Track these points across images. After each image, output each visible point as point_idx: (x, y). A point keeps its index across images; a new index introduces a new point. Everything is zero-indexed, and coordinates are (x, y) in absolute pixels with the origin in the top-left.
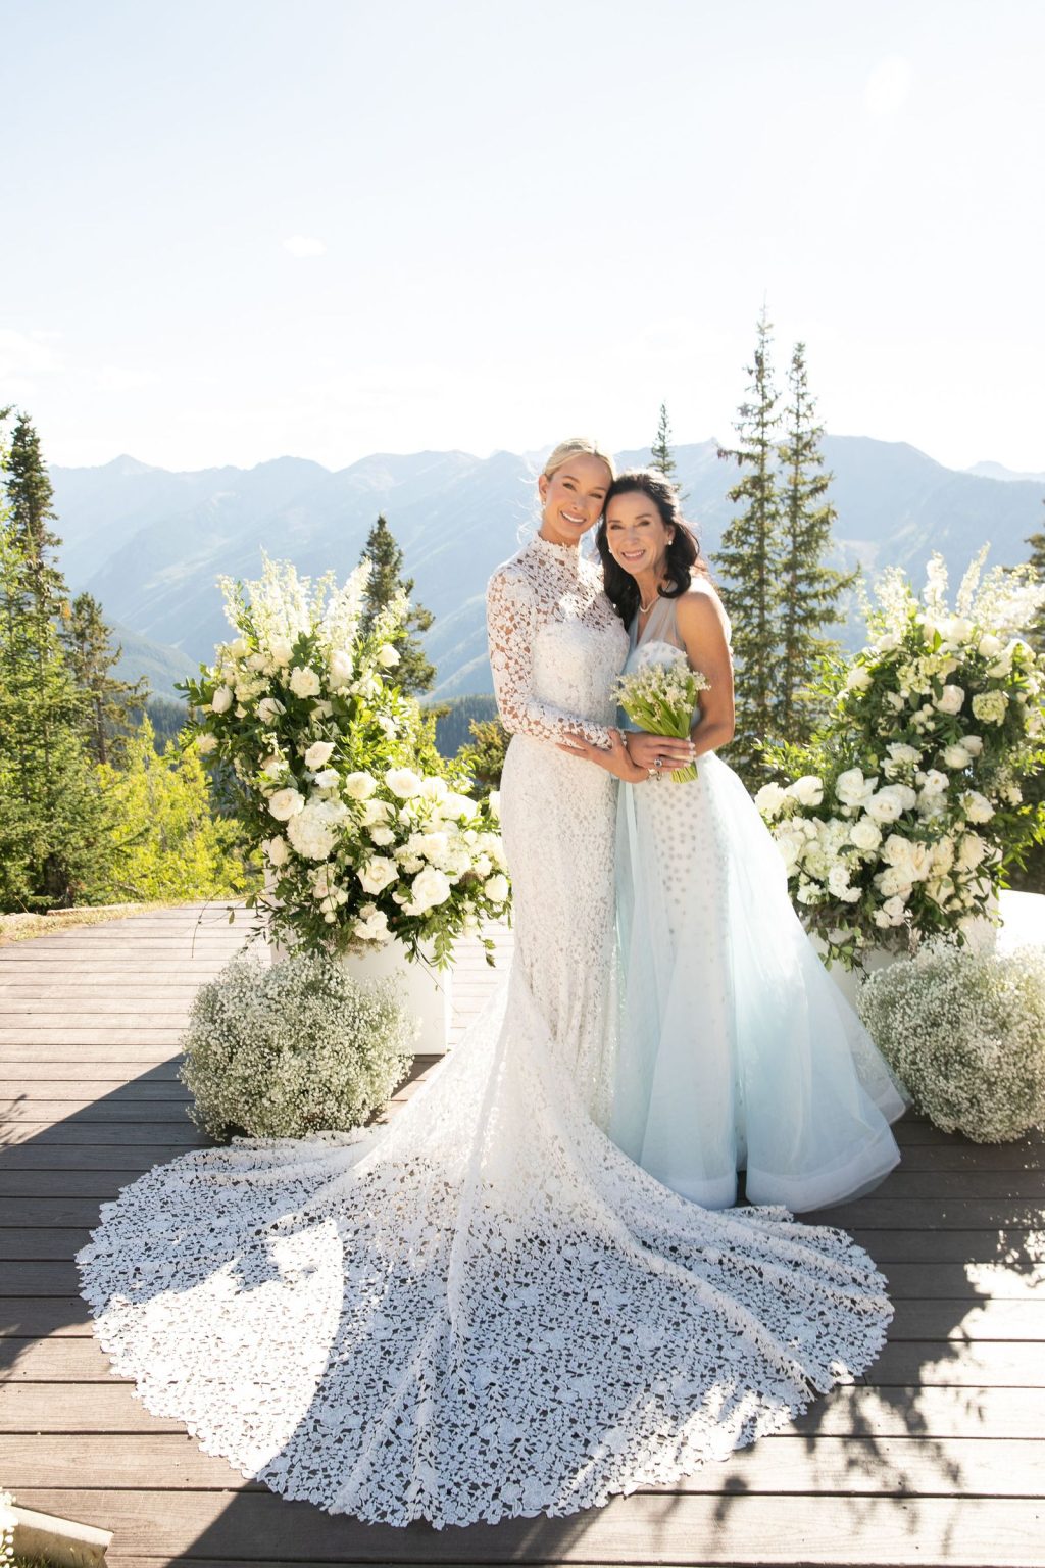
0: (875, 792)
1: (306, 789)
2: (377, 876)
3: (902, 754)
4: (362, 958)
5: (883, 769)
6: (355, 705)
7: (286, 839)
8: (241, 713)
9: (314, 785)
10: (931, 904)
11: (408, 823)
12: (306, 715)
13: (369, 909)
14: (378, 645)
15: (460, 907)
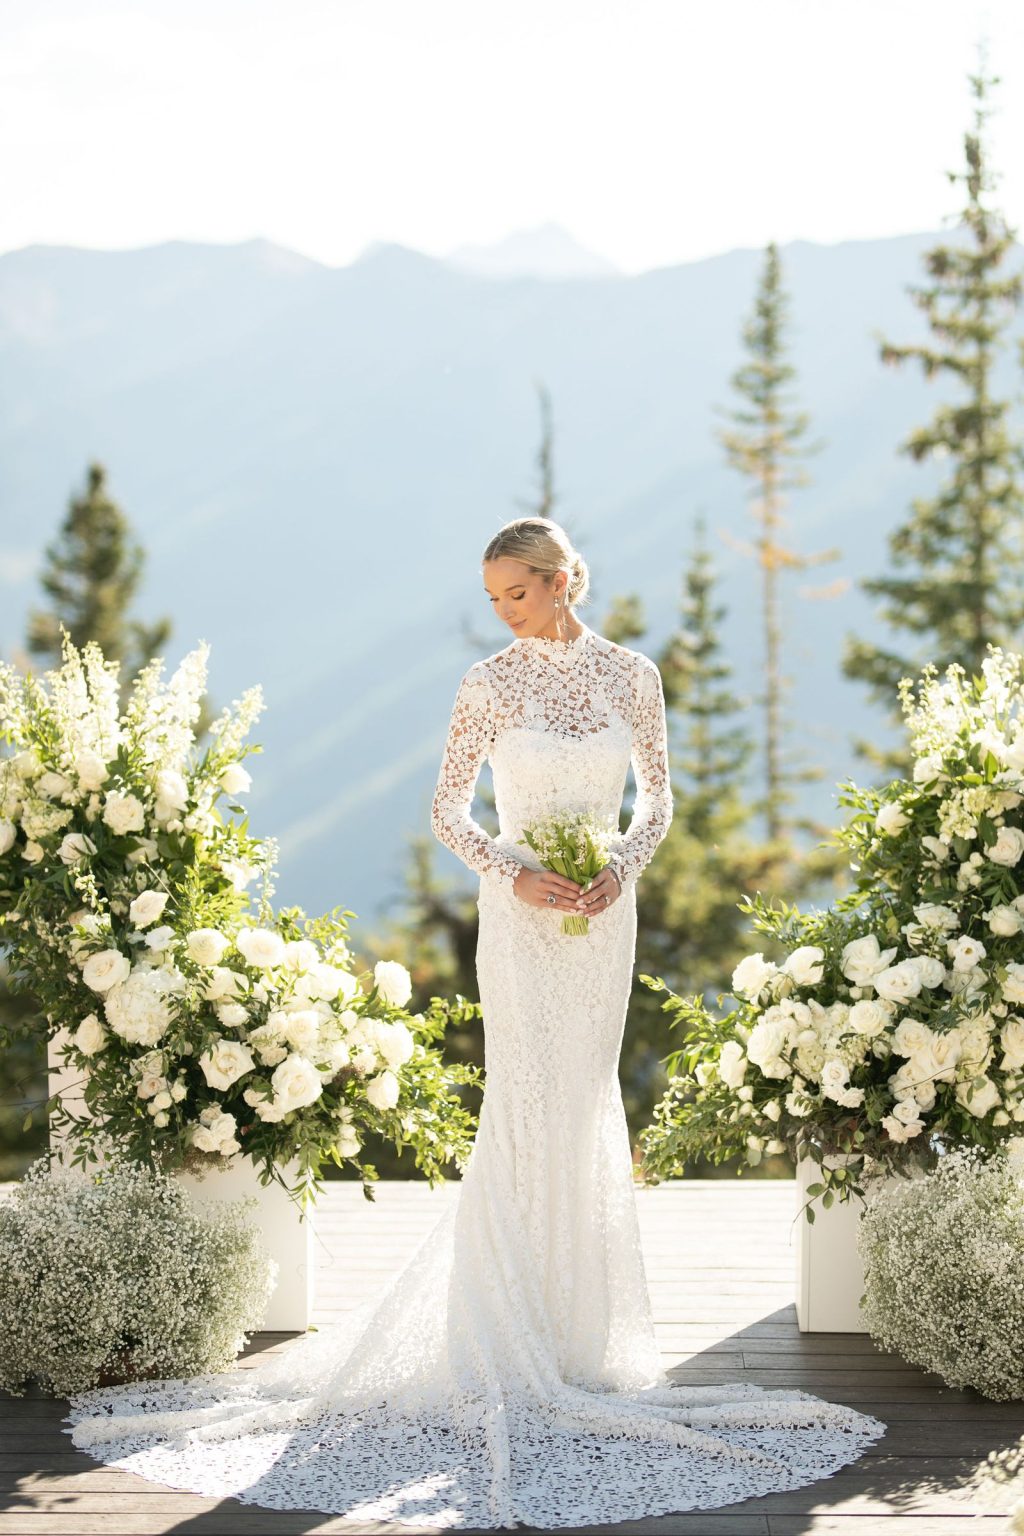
0: (893, 964)
1: (133, 952)
2: (223, 1066)
3: (932, 916)
4: (201, 1179)
5: (904, 937)
6: (191, 842)
7: (102, 1018)
8: (34, 853)
9: (142, 946)
10: (960, 1111)
11: (265, 999)
12: (122, 858)
13: (212, 1112)
14: (221, 765)
15: (333, 1115)
